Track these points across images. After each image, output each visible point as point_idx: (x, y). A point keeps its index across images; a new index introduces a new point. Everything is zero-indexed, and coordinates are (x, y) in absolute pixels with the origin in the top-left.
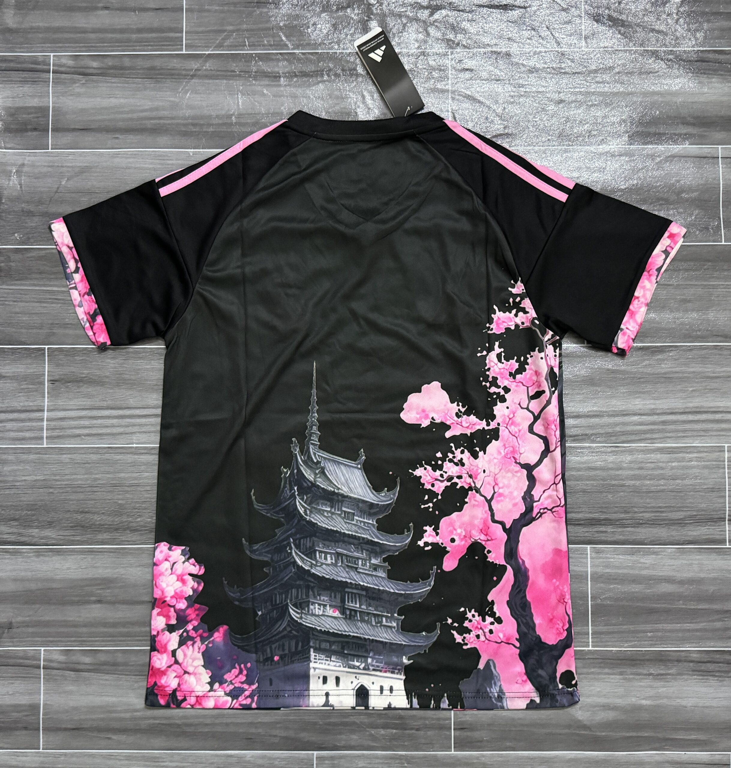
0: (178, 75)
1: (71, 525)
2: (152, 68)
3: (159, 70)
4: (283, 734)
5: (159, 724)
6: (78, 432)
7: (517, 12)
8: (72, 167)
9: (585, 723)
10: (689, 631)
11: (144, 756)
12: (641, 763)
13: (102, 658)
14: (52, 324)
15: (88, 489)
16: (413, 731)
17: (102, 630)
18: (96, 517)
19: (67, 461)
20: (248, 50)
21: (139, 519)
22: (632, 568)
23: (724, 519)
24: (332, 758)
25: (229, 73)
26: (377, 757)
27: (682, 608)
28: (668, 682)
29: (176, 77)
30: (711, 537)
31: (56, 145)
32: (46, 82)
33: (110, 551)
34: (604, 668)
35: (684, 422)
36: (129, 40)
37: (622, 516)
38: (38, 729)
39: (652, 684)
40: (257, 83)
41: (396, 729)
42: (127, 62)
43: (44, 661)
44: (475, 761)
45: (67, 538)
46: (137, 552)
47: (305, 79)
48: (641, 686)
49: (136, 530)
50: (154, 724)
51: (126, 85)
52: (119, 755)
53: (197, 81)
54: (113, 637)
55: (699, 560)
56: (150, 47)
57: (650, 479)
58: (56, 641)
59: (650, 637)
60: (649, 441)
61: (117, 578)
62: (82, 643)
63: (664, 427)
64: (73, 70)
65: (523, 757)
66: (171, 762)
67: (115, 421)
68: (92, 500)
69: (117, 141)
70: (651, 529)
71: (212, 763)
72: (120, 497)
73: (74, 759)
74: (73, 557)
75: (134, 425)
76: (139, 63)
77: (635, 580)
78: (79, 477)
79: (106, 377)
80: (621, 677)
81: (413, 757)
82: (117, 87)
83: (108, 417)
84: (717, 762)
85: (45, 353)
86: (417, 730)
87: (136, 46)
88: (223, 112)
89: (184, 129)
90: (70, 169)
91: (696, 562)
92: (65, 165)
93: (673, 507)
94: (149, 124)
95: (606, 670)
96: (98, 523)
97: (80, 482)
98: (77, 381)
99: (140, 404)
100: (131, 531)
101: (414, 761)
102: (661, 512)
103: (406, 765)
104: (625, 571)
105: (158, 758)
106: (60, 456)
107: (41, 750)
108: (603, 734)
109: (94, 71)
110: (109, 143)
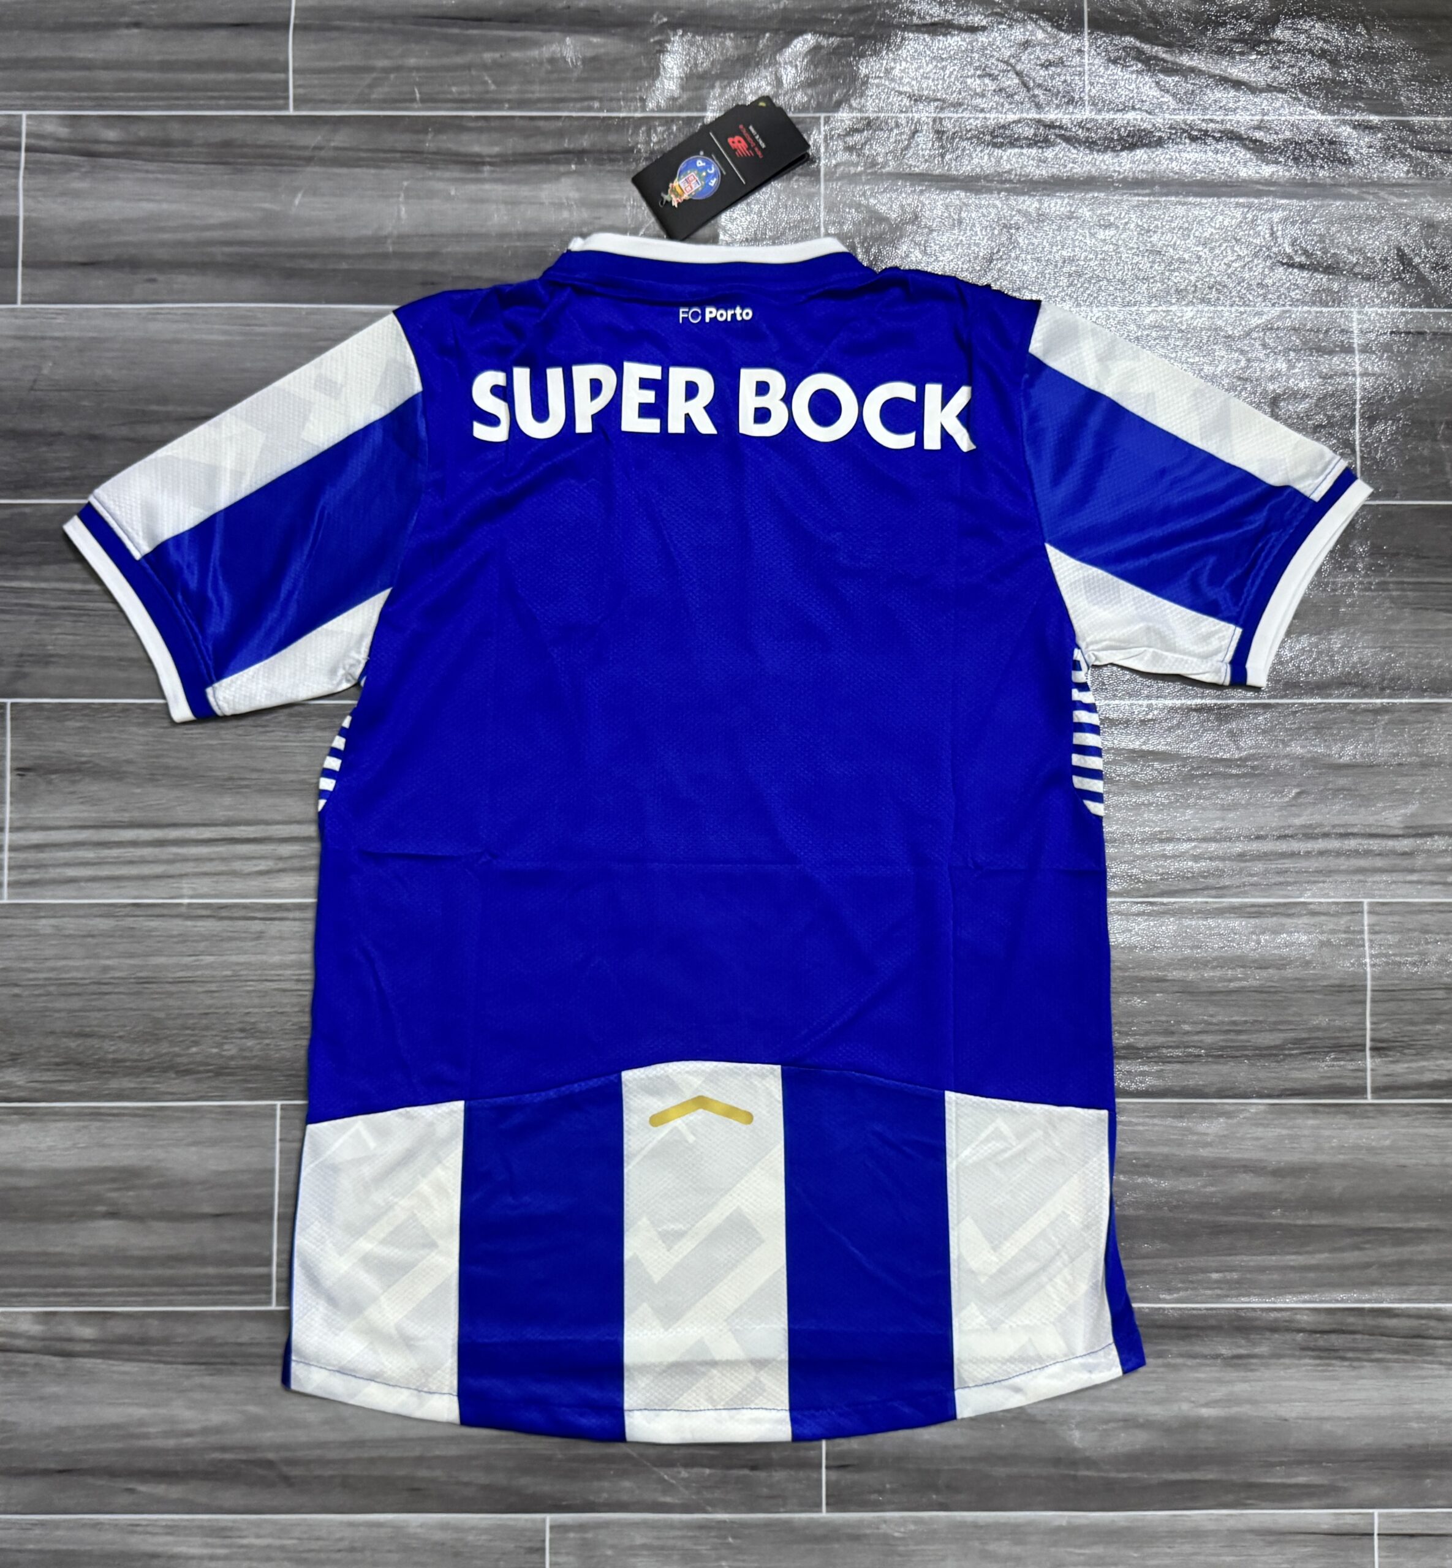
0: (282, 157)
1: (57, 1060)
2: (227, 144)
3: (241, 146)
4: (482, 1478)
5: (235, 1460)
6: (71, 872)
7: (955, 38)
8: (64, 339)
9: (1087, 1454)
10: (1294, 1269)
12: (1196, 1534)
13: (120, 1328)
14: (21, 655)
15: (94, 988)
16: (746, 1472)
17: (119, 1271)
18: (108, 1046)
19: (49, 931)
20: (419, 109)
21: (194, 1050)
22: (1180, 1144)
23: (1361, 1048)
24: (582, 1527)
25: (382, 155)
26: (671, 1526)
27: (1280, 1224)
28: (1252, 1370)
29: (276, 161)
30: (1337, 1081)
31: (31, 294)
32: (10, 168)
33: (134, 1113)
35: (1283, 855)
36: (180, 87)
37: (1160, 1040)
39: (1217, 1375)
40: (438, 174)
41: (710, 1467)
42: (177, 132)
44: (868, 1531)
45: (49, 1086)
46: (189, 1115)
47: (534, 168)
48: (1199, 1380)
49: (187, 1072)
50: (221, 1461)
51: (174, 177)
52: (152, 1524)
53: (317, 169)
54: (143, 1285)
55: (1313, 1127)
56: (222, 102)
57: (1214, 968)
58: (25, 1295)
59: (1217, 1281)
60: (1213, 892)
61: (148, 1168)
62: (78, 1299)
63: (1243, 865)
64: (66, 144)
65: (962, 1524)
66: (258, 1536)
67: (147, 852)
68: (100, 1010)
69: (153, 287)
70: (1215, 1067)
71: (341, 1539)
72: (158, 1004)
73: (60, 1533)
74: (60, 1125)
75: (185, 859)
76: (200, 134)
77: (1187, 1168)
78: (71, 963)
79: (129, 762)
80: (1160, 1361)
81: (744, 1525)
82: (157, 180)
83: (134, 844)
84: (1350, 1529)
85: (5, 714)
86: (754, 1468)
87: (195, 99)
88: (369, 232)
89: (288, 265)
90: (57, 343)
91: (1306, 1132)
92: (49, 334)
93: (1261, 1022)
94: (219, 253)
96: (111, 1056)
97: (74, 974)
98: (70, 771)
99: (197, 818)
100: (177, 1072)
101: (746, 1532)
102: (1239, 1032)
103: (730, 1540)
104: (1165, 1150)
105: (231, 1529)
106: (33, 921)
108: (1124, 1475)
109: (111, 149)
110: (139, 290)
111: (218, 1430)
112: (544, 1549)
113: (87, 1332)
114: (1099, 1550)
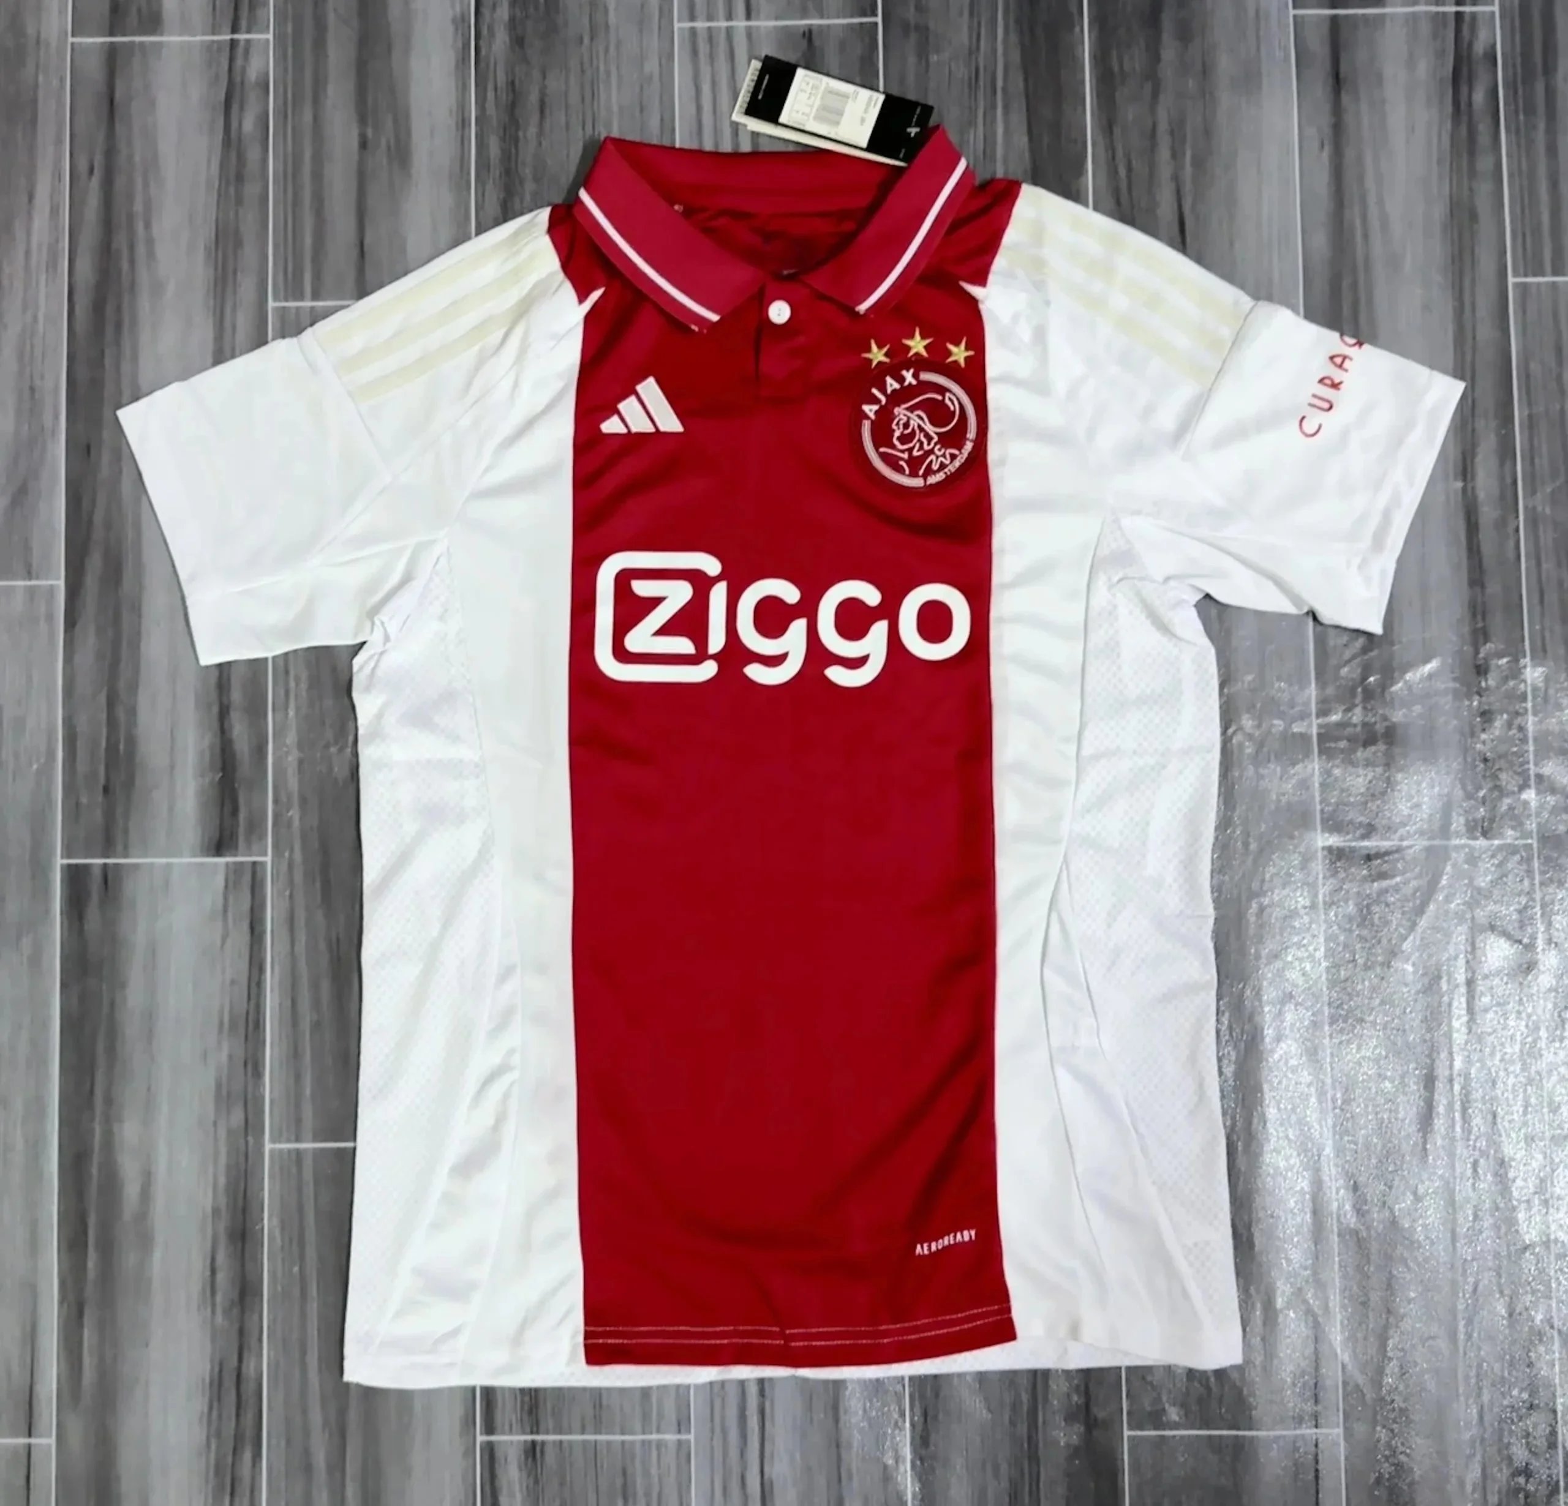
0: (1461, 271)
1: (517, 82)
2: (1473, 217)
3: (1472, 231)
5: (121, 272)
6: (706, 89)
8: (1258, 58)
9: (117, 1135)
10: (304, 1353)
11: (57, 241)
12: (34, 1249)
13: (253, 154)
14: (927, 29)
16: (102, 780)
17: (308, 153)
18: (532, 131)
19: (647, 68)
20: (1520, 412)
23: (535, 1431)
24: (50, 617)
28: (199, 1309)
29: (1457, 266)
31: (1304, 23)
33: (464, 160)
34: (228, 1177)
36: (1532, 168)
38: (111, 34)
41: (107, 744)
42: (1484, 163)
43: (248, 41)
44: (41, 909)
45: (491, 77)
46: (462, 213)
48: (189, 1252)
50: (120, 260)
51: (1435, 163)
52: (60, 196)
53: (1451, 309)
54: (294, 176)
56: (1518, 209)
58: (285, 61)
59: (290, 1273)
61: (410, 175)
62: (282, 114)
64: (1465, 53)
65: (47, 1004)
66: (47, 297)
68: (567, 122)
69: (1316, 144)
71: (42, 377)
73: (52, 104)
74: (453, 90)
76: (1482, 187)
78: (614, 92)
80: (209, 1210)
81: (51, 780)
82: (1431, 146)
84: (36, 1413)
85: (864, 15)
86: (106, 790)
87: (1520, 180)
89: (1345, 283)
90: (1253, 52)
92: (1263, 44)
94: (1353, 214)
95: (222, 1180)
96: (521, 134)
97: (603, 96)
100: (505, 201)
101: (43, 783)
103: (35, 767)
106: (656, 53)
107: (71, 40)
108: (94, 1171)
110: (1311, 132)
111: (151, 254)
112: (30, 579)
113: (249, 125)
114: (20, 1144)
